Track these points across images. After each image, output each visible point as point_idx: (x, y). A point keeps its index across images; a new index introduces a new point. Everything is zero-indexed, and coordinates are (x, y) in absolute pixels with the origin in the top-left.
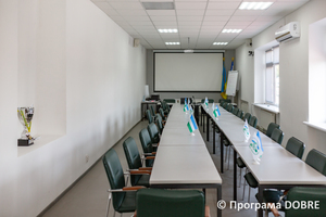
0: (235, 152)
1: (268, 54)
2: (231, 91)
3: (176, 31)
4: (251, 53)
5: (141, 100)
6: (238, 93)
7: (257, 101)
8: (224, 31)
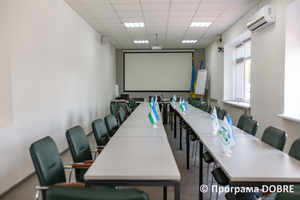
0: (201, 144)
1: (239, 49)
2: (200, 90)
3: (142, 25)
4: (221, 49)
5: (111, 99)
6: (207, 92)
7: (226, 98)
8: (193, 25)
